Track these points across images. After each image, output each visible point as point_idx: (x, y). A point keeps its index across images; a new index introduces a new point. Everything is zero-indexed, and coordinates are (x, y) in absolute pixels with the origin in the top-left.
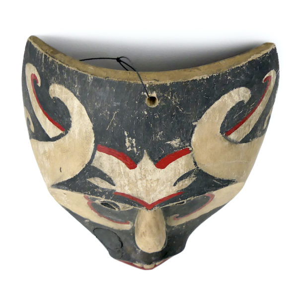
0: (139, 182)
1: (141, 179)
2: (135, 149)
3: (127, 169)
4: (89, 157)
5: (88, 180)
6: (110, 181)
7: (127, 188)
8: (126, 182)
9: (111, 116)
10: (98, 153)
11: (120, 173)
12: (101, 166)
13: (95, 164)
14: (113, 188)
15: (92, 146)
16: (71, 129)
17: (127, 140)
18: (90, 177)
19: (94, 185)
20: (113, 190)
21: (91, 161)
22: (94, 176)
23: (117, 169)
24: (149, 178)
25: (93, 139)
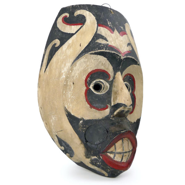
0: (116, 40)
1: (117, 39)
2: (111, 26)
3: (111, 34)
4: (96, 30)
5: (96, 41)
6: (106, 39)
7: (113, 43)
8: (112, 39)
9: (101, 14)
10: (99, 28)
11: (109, 35)
12: (101, 33)
13: (98, 32)
14: (108, 43)
15: (96, 25)
16: (86, 22)
17: (108, 22)
18: (97, 39)
19: (99, 43)
20: (108, 44)
21: (97, 32)
22: (98, 39)
23: (107, 33)
24: (119, 39)
25: (96, 22)
